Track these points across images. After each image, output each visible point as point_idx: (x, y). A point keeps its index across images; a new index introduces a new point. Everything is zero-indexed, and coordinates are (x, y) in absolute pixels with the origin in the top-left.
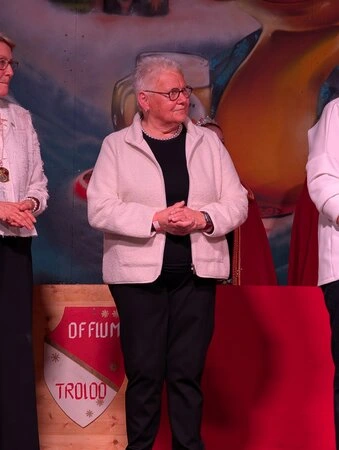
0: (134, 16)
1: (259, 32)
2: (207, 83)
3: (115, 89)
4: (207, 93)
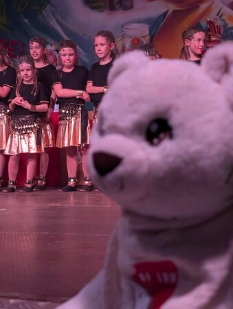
0: (121, 11)
2: (148, 34)
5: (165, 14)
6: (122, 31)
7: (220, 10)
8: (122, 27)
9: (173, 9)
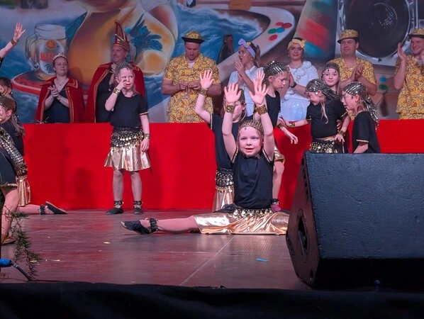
0: (34, 9)
1: (86, 14)
2: (65, 37)
3: (27, 41)
4: (65, 41)
5: (82, 17)
6: (35, 32)
7: (142, 17)
8: (36, 27)
9: (92, 12)
